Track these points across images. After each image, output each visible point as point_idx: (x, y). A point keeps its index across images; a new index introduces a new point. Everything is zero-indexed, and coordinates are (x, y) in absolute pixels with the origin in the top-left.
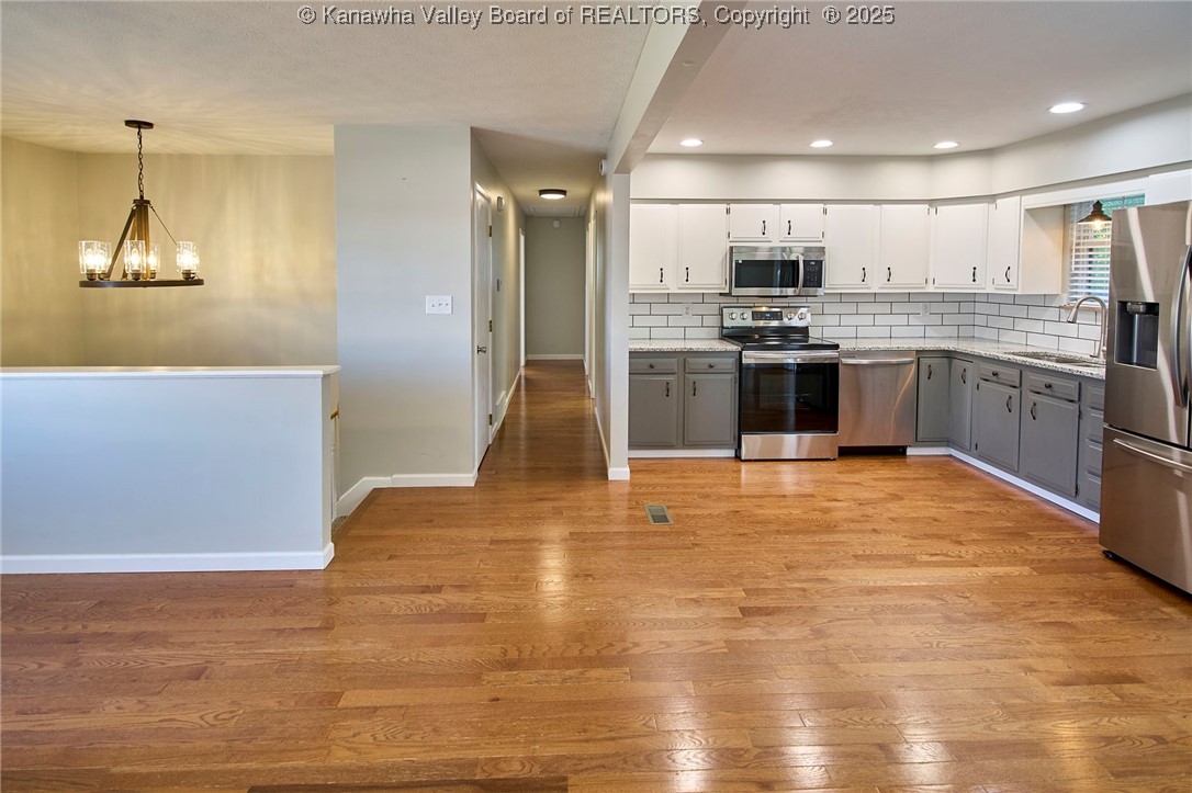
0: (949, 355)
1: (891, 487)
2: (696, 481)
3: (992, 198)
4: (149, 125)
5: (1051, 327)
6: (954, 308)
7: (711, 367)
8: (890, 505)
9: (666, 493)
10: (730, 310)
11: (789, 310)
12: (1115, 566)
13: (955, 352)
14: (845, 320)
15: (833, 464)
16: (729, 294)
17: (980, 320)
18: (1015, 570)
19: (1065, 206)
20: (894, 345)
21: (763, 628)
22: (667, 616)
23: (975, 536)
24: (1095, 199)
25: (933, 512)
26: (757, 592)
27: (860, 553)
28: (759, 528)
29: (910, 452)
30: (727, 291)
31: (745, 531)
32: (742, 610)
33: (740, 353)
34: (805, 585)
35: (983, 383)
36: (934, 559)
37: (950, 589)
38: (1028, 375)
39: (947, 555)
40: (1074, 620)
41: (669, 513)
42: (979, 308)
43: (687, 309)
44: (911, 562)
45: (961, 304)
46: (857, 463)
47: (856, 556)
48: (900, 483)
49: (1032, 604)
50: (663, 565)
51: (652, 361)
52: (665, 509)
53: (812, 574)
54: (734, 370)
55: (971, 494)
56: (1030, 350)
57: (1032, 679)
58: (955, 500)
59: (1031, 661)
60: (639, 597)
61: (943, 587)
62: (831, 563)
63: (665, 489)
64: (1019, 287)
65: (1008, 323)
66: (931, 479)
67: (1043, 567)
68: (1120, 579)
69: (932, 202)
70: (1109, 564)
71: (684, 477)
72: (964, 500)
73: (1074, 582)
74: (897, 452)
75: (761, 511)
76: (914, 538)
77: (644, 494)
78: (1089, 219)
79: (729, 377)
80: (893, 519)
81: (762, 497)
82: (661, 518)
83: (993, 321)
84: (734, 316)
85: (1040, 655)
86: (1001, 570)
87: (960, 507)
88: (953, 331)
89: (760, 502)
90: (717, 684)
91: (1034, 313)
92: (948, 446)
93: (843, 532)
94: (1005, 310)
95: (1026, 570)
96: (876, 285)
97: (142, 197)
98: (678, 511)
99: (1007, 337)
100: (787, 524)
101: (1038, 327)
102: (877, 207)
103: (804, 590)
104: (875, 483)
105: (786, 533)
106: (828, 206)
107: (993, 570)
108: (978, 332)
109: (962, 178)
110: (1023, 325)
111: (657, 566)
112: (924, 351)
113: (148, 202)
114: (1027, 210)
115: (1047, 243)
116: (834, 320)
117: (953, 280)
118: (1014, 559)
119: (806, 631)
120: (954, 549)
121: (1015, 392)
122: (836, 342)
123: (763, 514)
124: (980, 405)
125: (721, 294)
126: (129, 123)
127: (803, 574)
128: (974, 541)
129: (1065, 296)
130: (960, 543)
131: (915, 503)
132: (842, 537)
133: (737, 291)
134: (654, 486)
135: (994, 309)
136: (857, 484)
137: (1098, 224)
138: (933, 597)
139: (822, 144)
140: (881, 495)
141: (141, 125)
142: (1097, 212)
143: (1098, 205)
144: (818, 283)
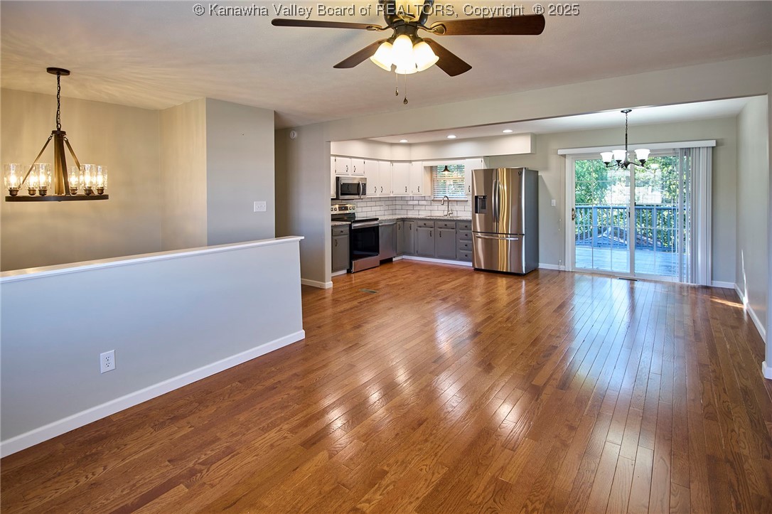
0: (403, 220)
3: (410, 161)
4: (67, 72)
5: (429, 207)
7: (342, 232)
11: (349, 205)
12: (481, 272)
13: (406, 219)
15: (379, 268)
16: (337, 199)
17: (398, 207)
19: (433, 167)
24: (447, 165)
29: (394, 259)
30: (335, 197)
33: (350, 225)
35: (419, 228)
38: (436, 222)
42: (397, 202)
46: (384, 266)
64: (423, 194)
69: (391, 161)
72: (430, 267)
78: (443, 171)
79: (347, 236)
84: (333, 209)
87: (432, 269)
91: (421, 202)
92: (403, 255)
96: (378, 194)
97: (59, 129)
108: (397, 212)
109: (400, 153)
110: (417, 207)
112: (398, 219)
113: (64, 133)
114: (425, 167)
115: (427, 177)
116: (360, 209)
117: (399, 192)
121: (432, 229)
122: (377, 217)
124: (419, 237)
126: (50, 70)
133: (341, 197)
137: (446, 173)
141: (59, 72)
142: (446, 169)
143: (446, 167)
144: (364, 193)
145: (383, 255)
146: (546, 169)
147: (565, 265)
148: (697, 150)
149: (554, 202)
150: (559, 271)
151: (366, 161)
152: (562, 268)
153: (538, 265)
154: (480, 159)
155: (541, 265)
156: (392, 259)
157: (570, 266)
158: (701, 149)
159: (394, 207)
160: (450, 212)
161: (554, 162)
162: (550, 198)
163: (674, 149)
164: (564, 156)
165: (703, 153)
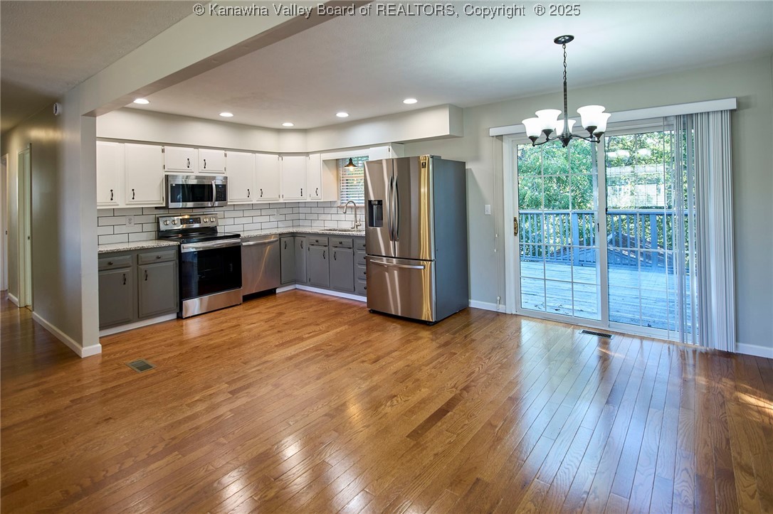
0: (293, 235)
1: (276, 310)
2: (157, 339)
3: (307, 154)
5: (334, 217)
6: (290, 211)
7: (159, 258)
8: (280, 318)
9: (139, 352)
10: (164, 219)
11: (204, 216)
12: (375, 315)
13: (297, 233)
14: (237, 221)
15: (241, 307)
16: (166, 208)
17: (302, 216)
18: (343, 328)
19: (337, 160)
20: (263, 233)
21: (247, 396)
22: (186, 415)
23: (322, 320)
24: (350, 157)
25: (301, 315)
26: (234, 381)
27: (277, 343)
28: (216, 351)
29: (278, 291)
30: (164, 205)
31: (210, 355)
32: (230, 392)
33: (179, 246)
34: (258, 368)
35: (311, 247)
36: (311, 334)
37: (323, 344)
38: (331, 239)
39: (315, 331)
40: (370, 338)
41: (150, 362)
42: (301, 210)
43: (130, 220)
44: (301, 339)
45: (293, 208)
46: (254, 303)
47: (276, 346)
48: (280, 307)
49: (354, 338)
50: (164, 391)
51: (110, 259)
52: (145, 361)
53: (259, 362)
54: (175, 258)
55: (313, 303)
56: (326, 228)
57: (365, 364)
58: (308, 307)
59: (363, 359)
60: (159, 414)
61: (320, 344)
62: (265, 354)
63: (137, 350)
64: (322, 198)
65: (315, 217)
66: (292, 301)
67: (353, 323)
68: (377, 319)
69: (280, 154)
70: (372, 315)
71: (146, 339)
72: (311, 306)
73: (364, 325)
74: (272, 292)
75: (212, 342)
76: (298, 329)
77: (120, 358)
78: (348, 166)
79: (171, 263)
80: (285, 324)
81: (209, 334)
82: (145, 367)
83: (309, 217)
84: (168, 222)
85: (365, 355)
86: (338, 330)
87: (311, 310)
88: (290, 223)
89: (210, 337)
90: (237, 431)
91: (327, 210)
92: (295, 284)
93: (264, 337)
94: (314, 210)
95: (346, 326)
96: (255, 199)
98: (155, 359)
99: (315, 224)
100: (232, 343)
101: (329, 217)
102: (254, 155)
103: (259, 370)
104: (268, 310)
105: (234, 347)
106: (227, 152)
107: (335, 331)
108: (301, 223)
109: (292, 143)
110: (322, 217)
111: (160, 393)
112: (283, 234)
114: (323, 161)
115: (331, 176)
116: (231, 221)
117: (291, 196)
118: (341, 324)
119: (270, 387)
120: (317, 328)
121: (326, 248)
122: (238, 233)
123: (215, 343)
124: (311, 259)
125: (156, 208)
127: (255, 363)
128: (323, 322)
129: (339, 201)
130: (318, 325)
131: (291, 314)
132: (265, 340)
133: (172, 205)
134: (126, 350)
135: (308, 210)
136: (259, 313)
137: (351, 168)
138: (318, 350)
139: (226, 115)
140: (274, 315)
142: (351, 163)
143: (351, 160)
144: (224, 198)
145: (249, 287)
146: (477, 158)
147: (505, 304)
148: (705, 117)
149: (488, 207)
150: (498, 314)
151: (228, 153)
152: (501, 308)
153: (468, 303)
154: (387, 147)
155: (474, 303)
156: (275, 289)
157: (514, 306)
158: (711, 116)
159: (296, 216)
160: (358, 223)
161: (487, 147)
162: (483, 202)
163: (666, 118)
164: (500, 137)
165: (715, 122)
